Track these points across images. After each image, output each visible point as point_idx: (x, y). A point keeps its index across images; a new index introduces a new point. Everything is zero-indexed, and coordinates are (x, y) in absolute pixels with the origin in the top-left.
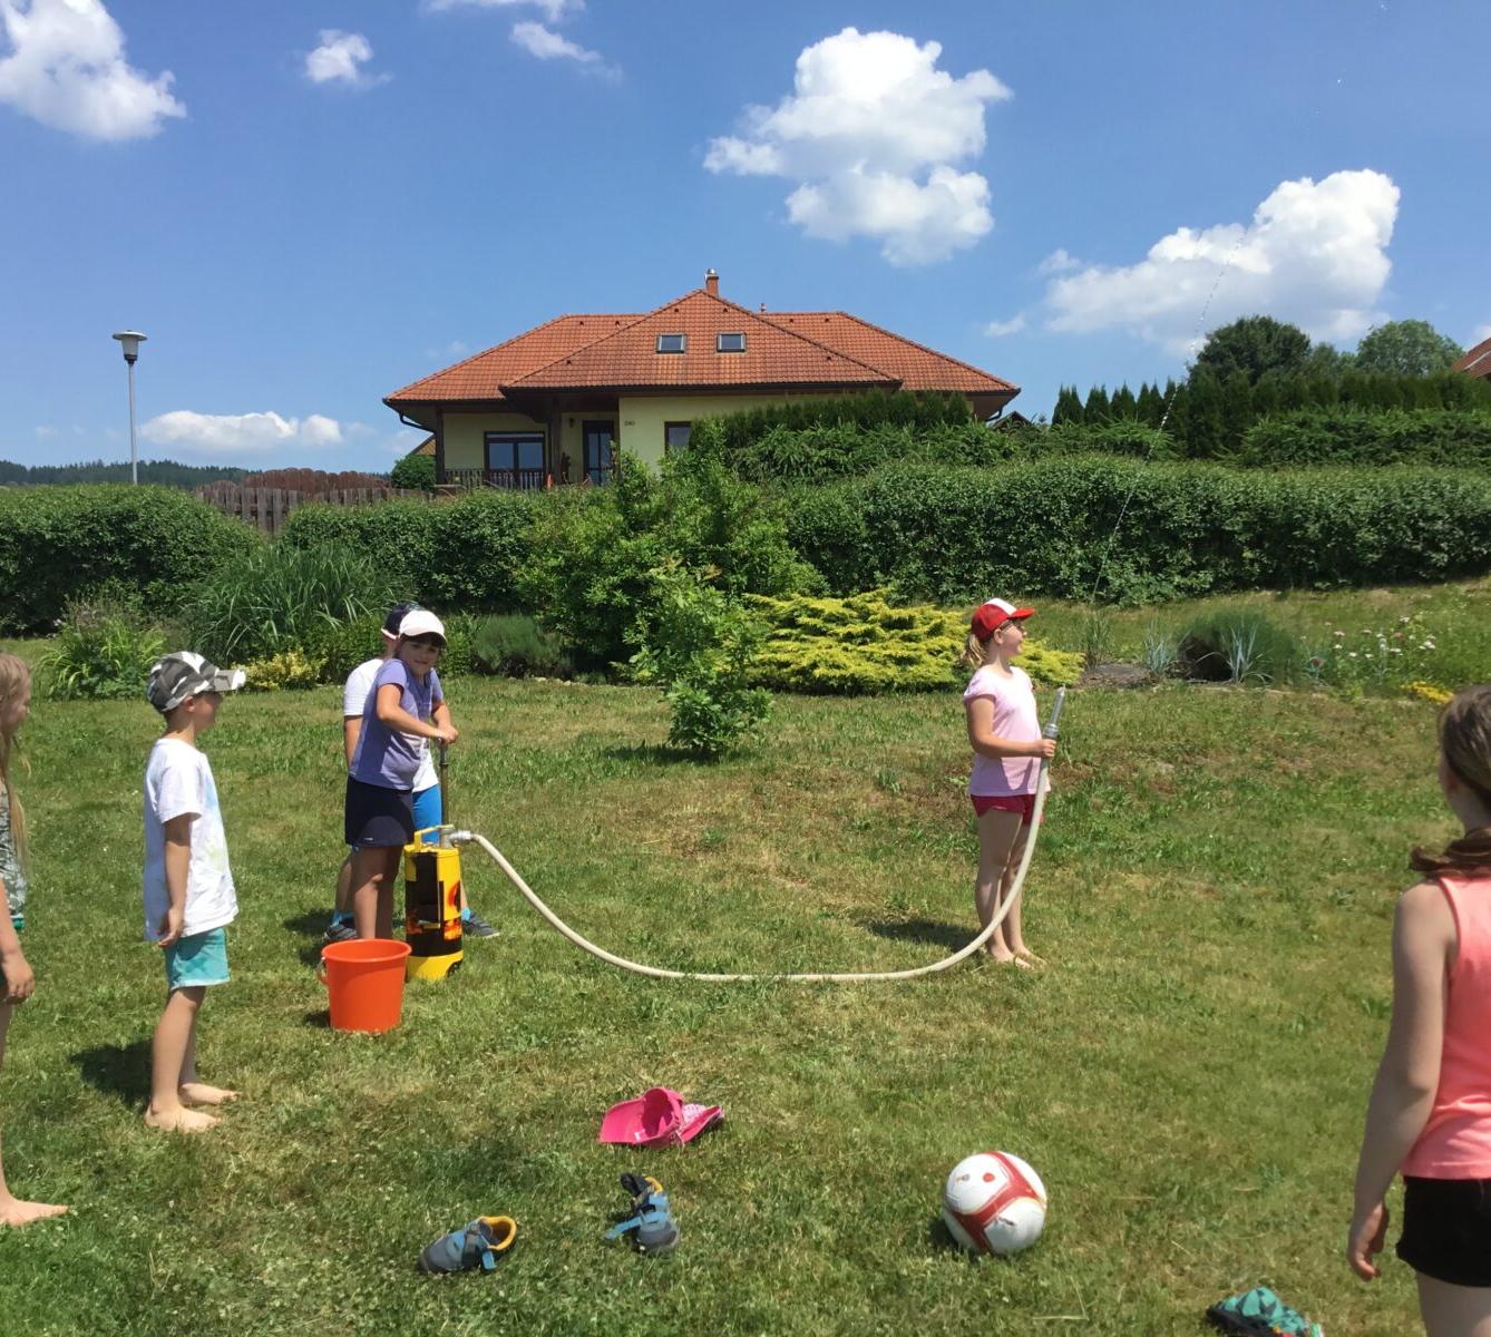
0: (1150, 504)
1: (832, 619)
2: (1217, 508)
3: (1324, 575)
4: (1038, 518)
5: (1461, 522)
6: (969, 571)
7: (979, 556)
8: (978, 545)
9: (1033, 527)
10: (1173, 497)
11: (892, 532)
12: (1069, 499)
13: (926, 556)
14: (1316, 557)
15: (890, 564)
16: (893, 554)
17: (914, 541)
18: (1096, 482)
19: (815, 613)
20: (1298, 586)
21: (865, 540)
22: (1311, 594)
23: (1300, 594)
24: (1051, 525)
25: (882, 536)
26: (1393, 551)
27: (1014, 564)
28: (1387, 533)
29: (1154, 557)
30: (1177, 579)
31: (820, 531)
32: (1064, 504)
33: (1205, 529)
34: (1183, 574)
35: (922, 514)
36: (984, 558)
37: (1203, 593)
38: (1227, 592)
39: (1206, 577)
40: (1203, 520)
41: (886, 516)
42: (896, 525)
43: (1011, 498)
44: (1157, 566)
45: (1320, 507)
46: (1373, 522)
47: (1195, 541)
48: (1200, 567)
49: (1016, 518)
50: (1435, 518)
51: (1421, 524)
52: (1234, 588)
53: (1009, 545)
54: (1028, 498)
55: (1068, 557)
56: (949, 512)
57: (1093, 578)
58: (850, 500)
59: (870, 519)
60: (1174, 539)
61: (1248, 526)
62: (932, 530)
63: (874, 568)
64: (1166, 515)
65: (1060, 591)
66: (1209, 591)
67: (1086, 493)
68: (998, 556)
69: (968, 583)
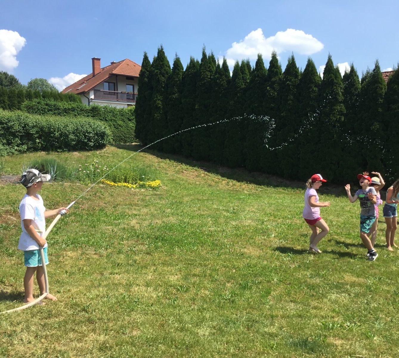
2: (28, 126)
3: (60, 148)
10: (14, 122)
14: (58, 142)
22: (56, 153)
23: (53, 153)
26: (79, 142)
28: (77, 136)
29: (8, 140)
33: (24, 132)
34: (18, 146)
38: (31, 152)
39: (25, 147)
44: (9, 143)
45: (59, 128)
46: (73, 133)
47: (21, 136)
48: (23, 144)
50: (90, 133)
51: (87, 134)
60: (14, 135)
61: (37, 132)
64: (11, 127)
66: (26, 151)
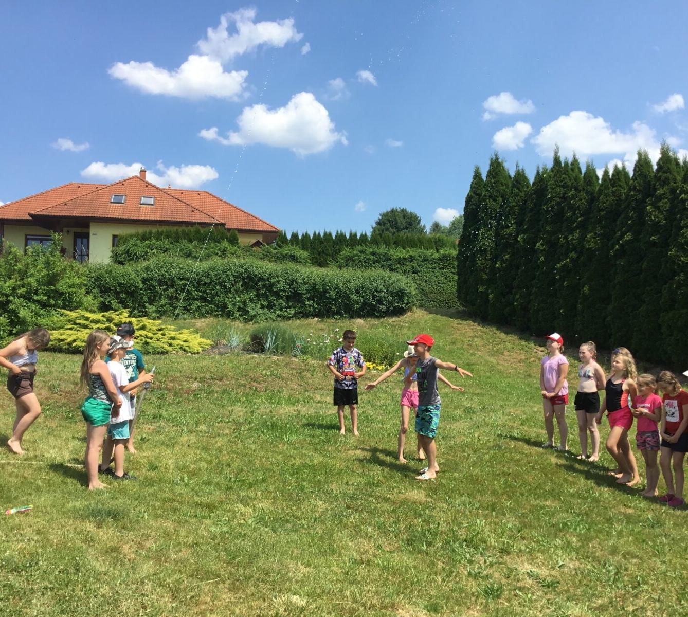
0: (268, 280)
1: (94, 321)
2: (296, 283)
3: (339, 313)
4: (220, 284)
5: (392, 293)
6: (189, 305)
7: (194, 299)
8: (193, 293)
9: (218, 287)
10: (278, 277)
11: (154, 286)
12: (234, 276)
13: (171, 298)
14: (335, 305)
15: (153, 301)
16: (155, 296)
17: (164, 290)
18: (246, 269)
19: (87, 319)
20: (328, 317)
21: (141, 289)
22: (333, 321)
23: (328, 320)
24: (225, 287)
25: (150, 288)
26: (365, 304)
27: (210, 303)
28: (363, 296)
29: (270, 302)
30: (278, 312)
31: (120, 284)
32: (232, 278)
33: (291, 292)
34: (281, 310)
35: (168, 279)
36: (197, 300)
37: (289, 318)
38: (299, 318)
39: (291, 311)
40: (290, 288)
41: (152, 279)
42: (156, 284)
43: (209, 274)
44: (270, 307)
45: (337, 285)
46: (357, 292)
47: (287, 297)
48: (289, 307)
49: (211, 283)
50: (381, 291)
51: (375, 293)
52: (302, 317)
53: (207, 294)
54: (216, 275)
55: (233, 301)
56: (181, 279)
57: (244, 311)
58: (136, 272)
59: (144, 281)
60: (277, 295)
61: (308, 291)
62: (172, 287)
63: (145, 302)
65: (229, 315)
66: (291, 318)
67: (241, 274)
68: (203, 299)
69: (188, 310)
